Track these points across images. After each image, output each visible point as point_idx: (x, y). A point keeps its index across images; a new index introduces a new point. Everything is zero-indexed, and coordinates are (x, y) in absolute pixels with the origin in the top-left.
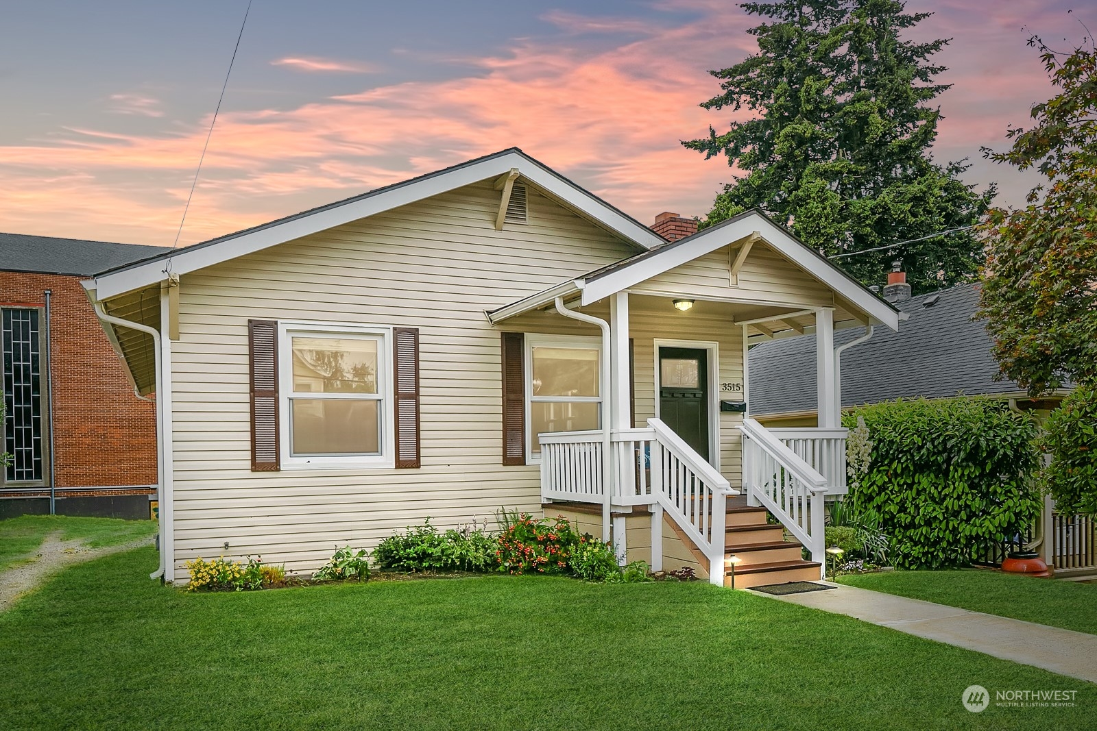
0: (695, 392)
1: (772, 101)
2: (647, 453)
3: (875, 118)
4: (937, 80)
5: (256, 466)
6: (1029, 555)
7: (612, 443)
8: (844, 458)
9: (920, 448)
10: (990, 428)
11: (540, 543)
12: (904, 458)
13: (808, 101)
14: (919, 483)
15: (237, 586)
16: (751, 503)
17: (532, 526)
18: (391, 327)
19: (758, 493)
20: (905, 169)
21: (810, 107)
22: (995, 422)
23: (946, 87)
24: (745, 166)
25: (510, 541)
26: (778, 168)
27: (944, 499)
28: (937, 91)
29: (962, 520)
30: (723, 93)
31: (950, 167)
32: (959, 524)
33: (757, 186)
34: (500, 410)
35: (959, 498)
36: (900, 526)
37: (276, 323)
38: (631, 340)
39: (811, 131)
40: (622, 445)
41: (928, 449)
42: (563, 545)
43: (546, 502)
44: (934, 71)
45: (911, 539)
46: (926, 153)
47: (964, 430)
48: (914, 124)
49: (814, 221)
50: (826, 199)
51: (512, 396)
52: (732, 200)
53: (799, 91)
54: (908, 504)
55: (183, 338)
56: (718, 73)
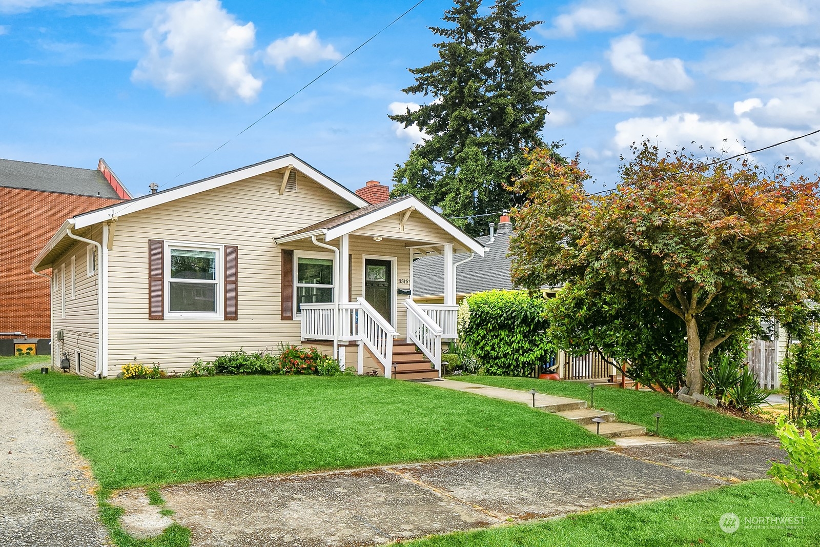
0: (383, 283)
1: (448, 92)
2: (357, 314)
3: (510, 109)
4: (546, 88)
5: (151, 317)
6: (551, 372)
7: (339, 309)
8: (457, 320)
9: (501, 316)
10: (533, 307)
11: (302, 359)
12: (493, 322)
13: (470, 96)
14: (501, 335)
15: (148, 377)
16: (409, 342)
17: (298, 351)
18: (224, 245)
19: (411, 336)
20: (527, 143)
21: (471, 100)
22: (535, 304)
23: (552, 93)
24: (429, 133)
25: (286, 357)
26: (450, 136)
27: (512, 343)
28: (548, 95)
29: (520, 354)
30: (417, 84)
31: (553, 144)
32: (519, 357)
33: (437, 148)
34: (280, 290)
35: (519, 343)
36: (492, 358)
37: (163, 241)
38: (350, 256)
39: (471, 116)
40: (344, 310)
41: (504, 317)
42: (314, 360)
43: (303, 340)
44: (546, 83)
45: (496, 364)
46: (539, 134)
47: (520, 307)
48: (533, 115)
49: (471, 174)
50: (478, 160)
51: (287, 283)
52: (420, 155)
53: (464, 88)
54: (496, 346)
55: (114, 248)
56: (414, 71)
